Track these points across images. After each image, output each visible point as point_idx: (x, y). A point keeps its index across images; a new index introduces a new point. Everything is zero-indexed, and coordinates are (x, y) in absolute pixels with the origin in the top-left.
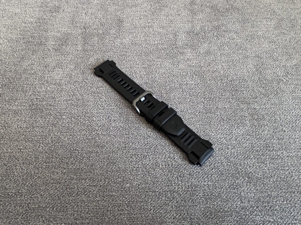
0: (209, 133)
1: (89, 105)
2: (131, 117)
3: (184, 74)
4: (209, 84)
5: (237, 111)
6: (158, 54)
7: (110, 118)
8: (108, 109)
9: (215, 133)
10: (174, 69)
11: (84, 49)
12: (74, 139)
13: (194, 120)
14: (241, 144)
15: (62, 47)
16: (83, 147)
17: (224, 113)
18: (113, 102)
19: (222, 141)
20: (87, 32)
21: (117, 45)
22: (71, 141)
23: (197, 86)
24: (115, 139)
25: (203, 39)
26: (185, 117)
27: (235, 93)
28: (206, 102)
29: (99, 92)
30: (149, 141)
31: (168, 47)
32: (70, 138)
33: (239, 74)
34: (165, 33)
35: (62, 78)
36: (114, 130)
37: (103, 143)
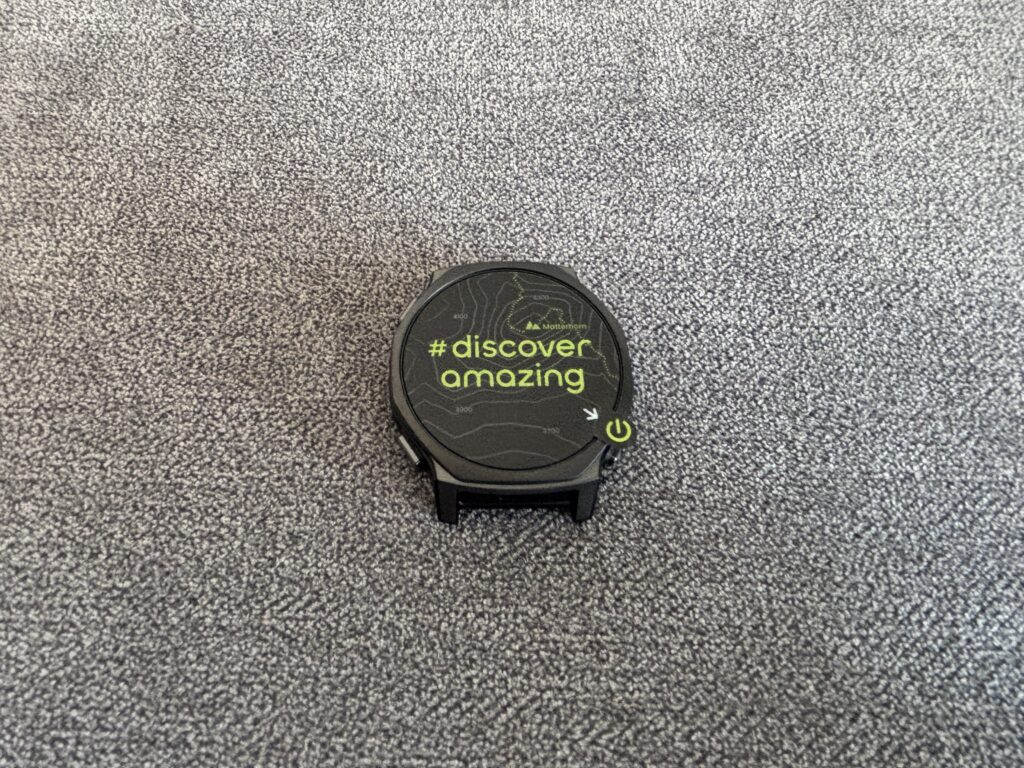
0: (820, 636)
1: (167, 441)
2: (388, 521)
3: (681, 264)
4: (817, 328)
5: (980, 498)
6: (547, 153)
7: (269, 522)
8: (263, 469)
9: (857, 642)
10: (627, 238)
11: (172, 119)
12: (62, 650)
13: (734, 552)
14: (1013, 723)
15: (68, 109)
16: (108, 703)
17: (906, 508)
18: (293, 425)
19: (900, 697)
20: (198, 29)
21: (340, 98)
22: (46, 666)
23: (750, 341)
24: (289, 661)
25: (782, 69)
26: (687, 531)
27: (961, 385)
28: (802, 437)
29: (228, 360)
30: (476, 681)
31: (599, 114)
32: (45, 644)
33: (977, 273)
34: (587, 34)
35: (46, 278)
36: (290, 599)
37: (220, 687)
